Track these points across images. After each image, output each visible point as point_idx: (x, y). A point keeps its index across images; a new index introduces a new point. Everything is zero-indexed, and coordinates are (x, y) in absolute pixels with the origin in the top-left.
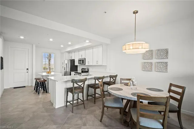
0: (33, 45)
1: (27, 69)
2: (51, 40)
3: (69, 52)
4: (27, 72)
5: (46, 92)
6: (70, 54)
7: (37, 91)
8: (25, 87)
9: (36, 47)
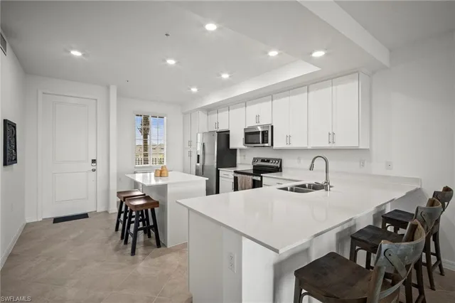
0: (108, 88)
1: (94, 161)
2: (171, 62)
3: (209, 110)
4: (94, 170)
5: (159, 244)
6: (214, 117)
7: (125, 237)
8: (85, 216)
9: (119, 95)
